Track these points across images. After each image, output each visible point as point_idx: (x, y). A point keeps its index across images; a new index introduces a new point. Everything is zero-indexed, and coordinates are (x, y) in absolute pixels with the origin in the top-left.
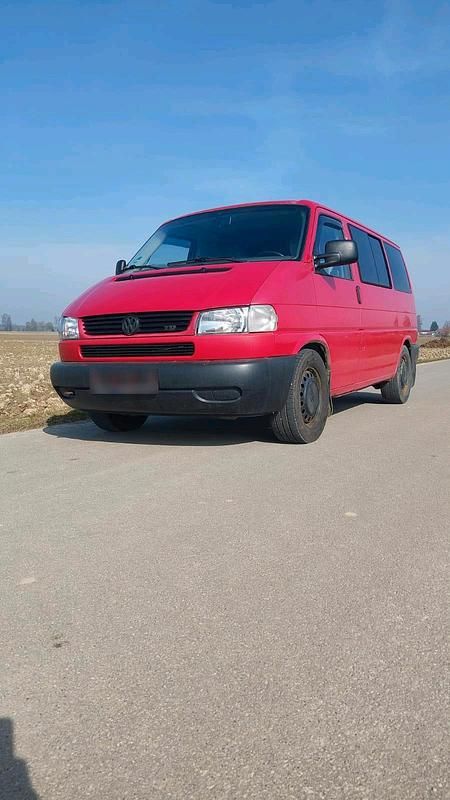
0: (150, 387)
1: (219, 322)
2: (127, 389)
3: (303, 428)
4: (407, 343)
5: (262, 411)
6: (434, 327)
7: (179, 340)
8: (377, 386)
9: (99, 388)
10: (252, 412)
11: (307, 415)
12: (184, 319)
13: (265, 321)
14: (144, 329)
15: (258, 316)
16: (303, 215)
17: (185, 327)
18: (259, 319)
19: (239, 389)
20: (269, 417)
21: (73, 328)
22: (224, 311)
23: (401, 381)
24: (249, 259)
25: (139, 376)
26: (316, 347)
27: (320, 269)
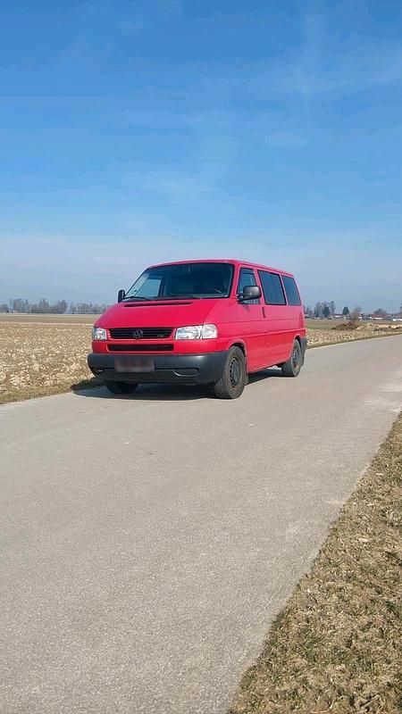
0: (150, 368)
1: (186, 333)
2: (137, 369)
3: (230, 390)
4: (298, 338)
5: (210, 381)
6: (346, 311)
7: (164, 342)
8: (279, 365)
9: (120, 369)
10: (205, 381)
11: (234, 383)
12: (168, 332)
13: (210, 332)
14: (145, 337)
15: (207, 330)
16: (231, 269)
17: (168, 336)
18: (208, 332)
19: (198, 369)
20: (213, 384)
21: (102, 334)
22: (190, 328)
23: (294, 362)
24: (201, 296)
25: (144, 363)
26: (239, 345)
27: (240, 302)
